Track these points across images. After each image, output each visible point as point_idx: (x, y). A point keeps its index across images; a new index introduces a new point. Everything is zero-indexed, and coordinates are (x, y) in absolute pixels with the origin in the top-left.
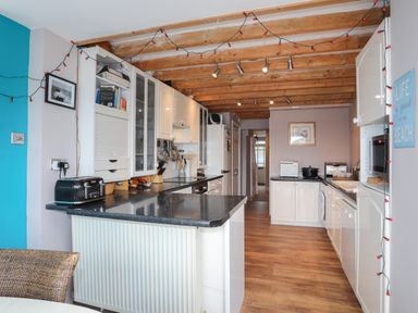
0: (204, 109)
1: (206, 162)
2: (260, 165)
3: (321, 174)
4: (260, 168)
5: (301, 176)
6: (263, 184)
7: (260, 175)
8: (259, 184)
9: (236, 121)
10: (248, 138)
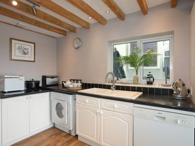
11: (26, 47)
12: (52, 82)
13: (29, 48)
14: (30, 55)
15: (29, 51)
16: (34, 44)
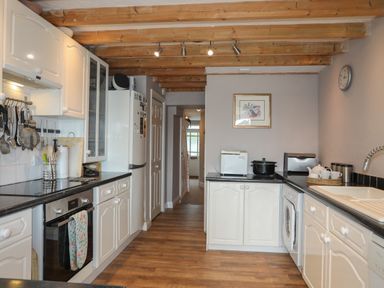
0: (99, 62)
1: (102, 151)
2: (193, 155)
3: (279, 170)
4: (193, 158)
5: (251, 172)
6: (196, 177)
7: (193, 167)
8: (191, 177)
9: (157, 90)
10: (177, 118)
11: (256, 104)
12: (301, 167)
13: (261, 104)
14: (262, 117)
15: (262, 110)
16: (270, 95)
